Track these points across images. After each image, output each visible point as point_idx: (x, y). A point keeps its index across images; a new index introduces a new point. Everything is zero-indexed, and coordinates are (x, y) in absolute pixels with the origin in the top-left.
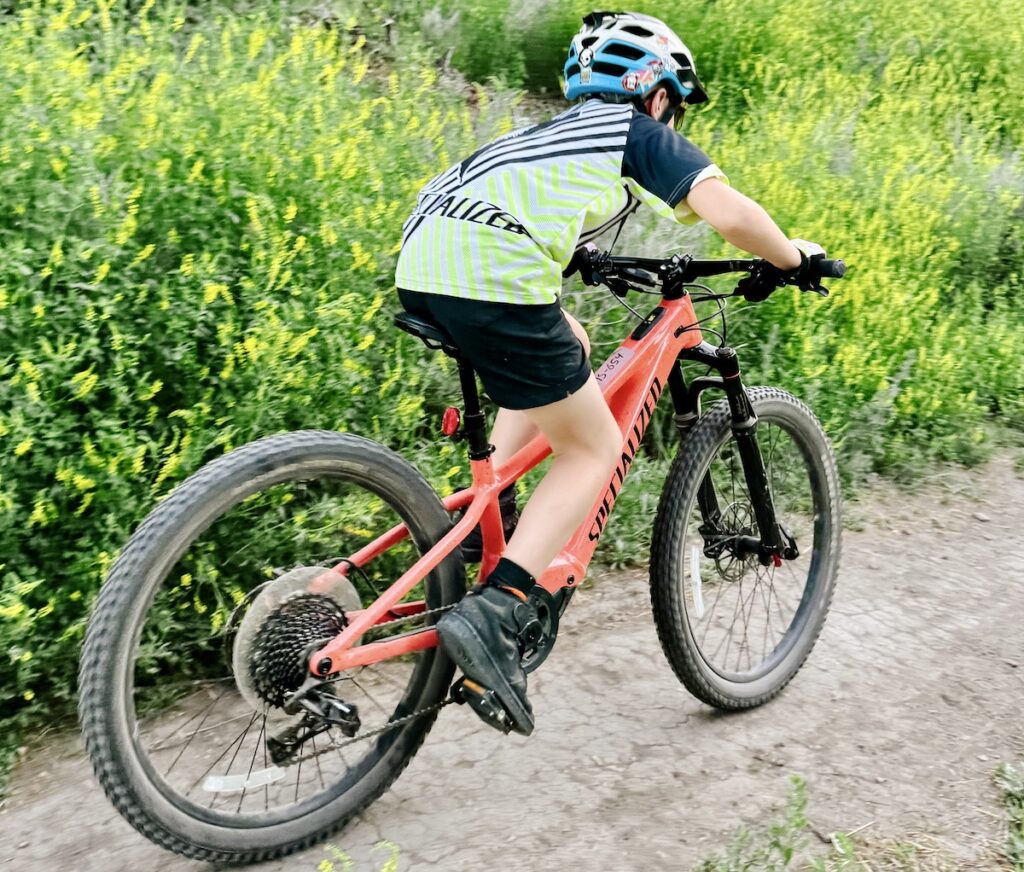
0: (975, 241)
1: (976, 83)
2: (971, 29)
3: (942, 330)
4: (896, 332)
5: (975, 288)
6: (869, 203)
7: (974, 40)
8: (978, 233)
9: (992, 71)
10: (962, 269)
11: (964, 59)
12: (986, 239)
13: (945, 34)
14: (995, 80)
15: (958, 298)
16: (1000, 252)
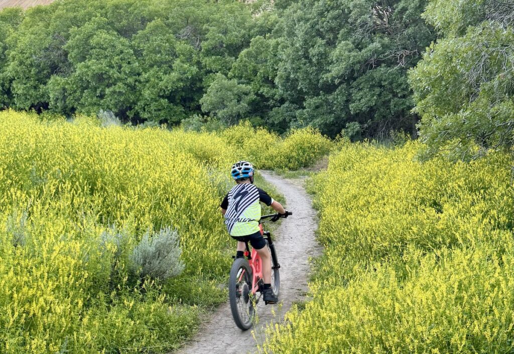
0: (99, 271)
1: (92, 191)
2: (87, 164)
3: (86, 320)
4: (61, 327)
5: (101, 294)
6: (39, 259)
7: (89, 169)
8: (99, 266)
9: (99, 185)
10: (95, 286)
11: (85, 178)
12: (104, 269)
13: (74, 167)
14: (102, 188)
15: (93, 301)
16: (112, 274)
